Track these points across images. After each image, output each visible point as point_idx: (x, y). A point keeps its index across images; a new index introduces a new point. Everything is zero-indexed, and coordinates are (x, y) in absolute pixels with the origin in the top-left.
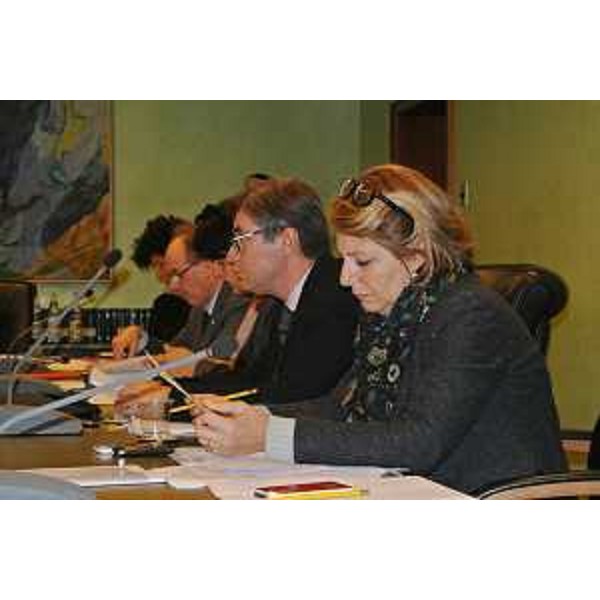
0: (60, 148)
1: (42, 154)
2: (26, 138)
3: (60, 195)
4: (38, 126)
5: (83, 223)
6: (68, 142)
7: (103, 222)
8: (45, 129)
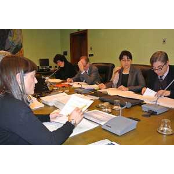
0: (13, 40)
1: (10, 41)
2: (7, 37)
3: (14, 48)
4: (9, 35)
5: (18, 53)
6: (15, 38)
7: (21, 52)
8: (11, 36)
